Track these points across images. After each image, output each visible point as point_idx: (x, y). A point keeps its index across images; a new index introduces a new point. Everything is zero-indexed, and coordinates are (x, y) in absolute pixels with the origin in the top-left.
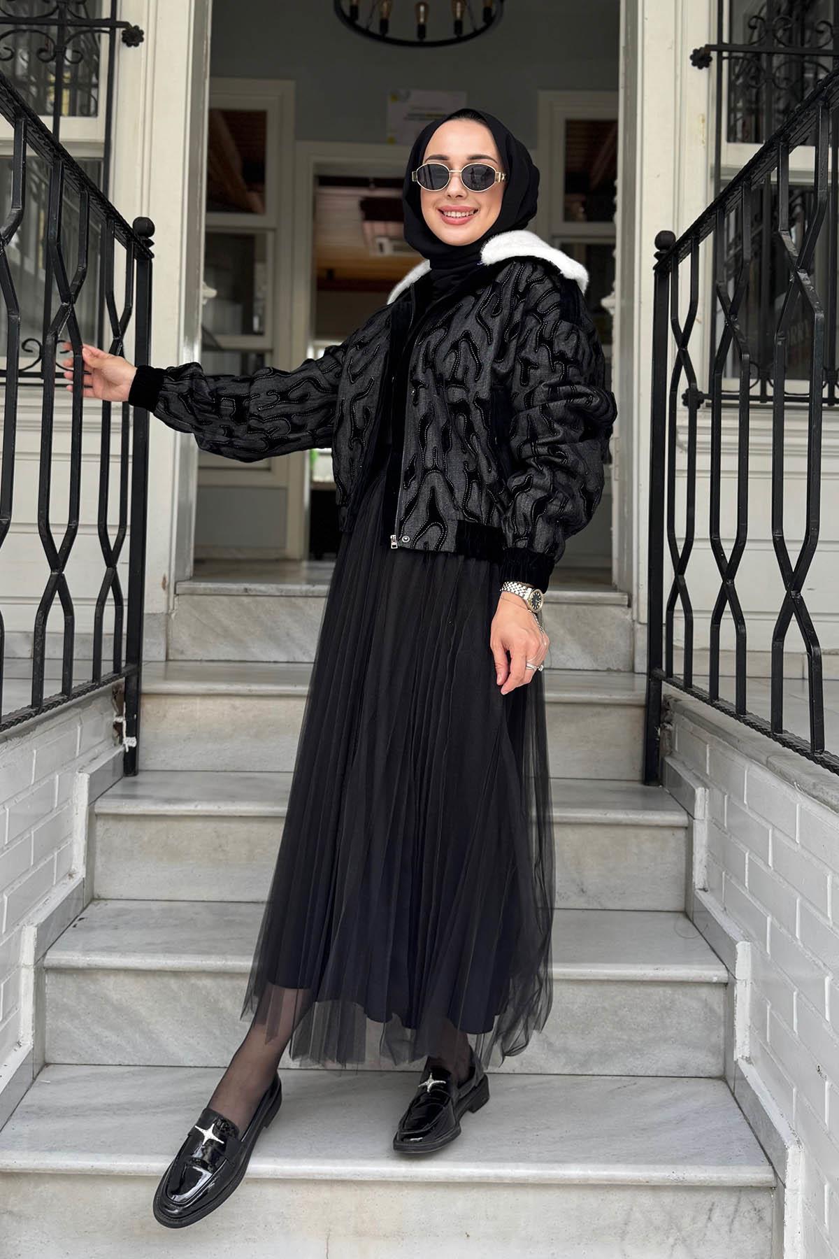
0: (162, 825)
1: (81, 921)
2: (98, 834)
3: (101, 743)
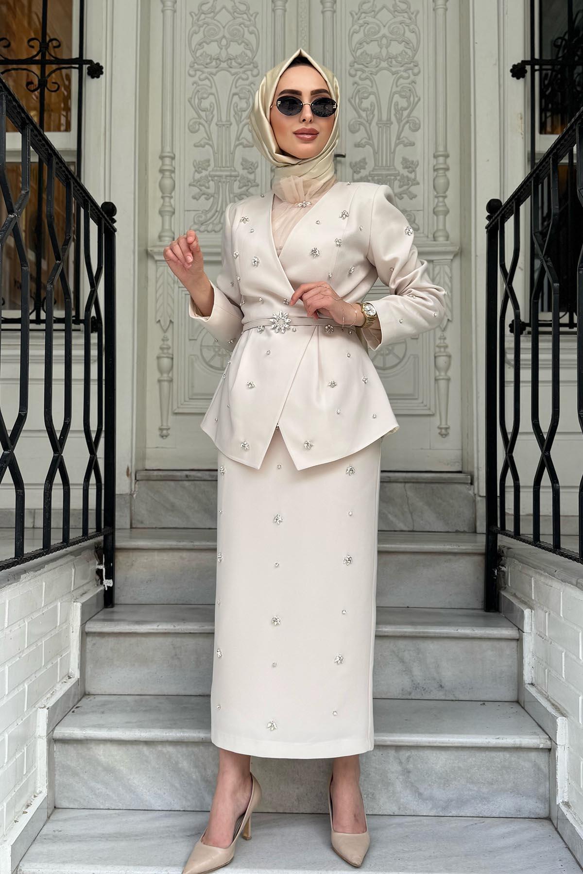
0: (133, 640)
1: (77, 709)
2: (87, 647)
3: (88, 583)
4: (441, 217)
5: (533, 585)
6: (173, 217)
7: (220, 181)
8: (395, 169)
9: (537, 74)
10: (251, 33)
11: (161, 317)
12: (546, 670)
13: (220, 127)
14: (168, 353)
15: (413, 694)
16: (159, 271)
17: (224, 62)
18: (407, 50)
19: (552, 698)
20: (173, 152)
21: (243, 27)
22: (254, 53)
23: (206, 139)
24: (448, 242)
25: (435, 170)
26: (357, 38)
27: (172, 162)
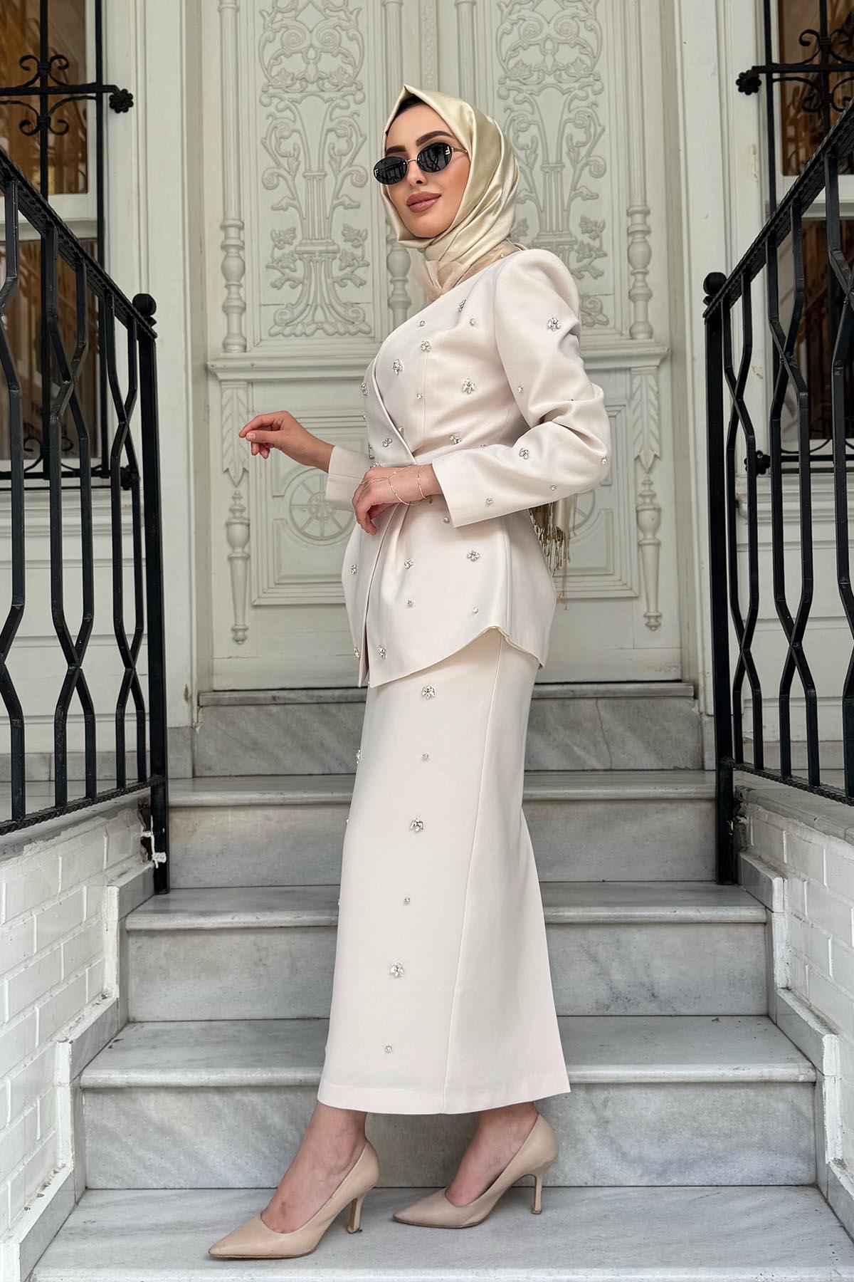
0: (198, 940)
1: (116, 1043)
2: (131, 952)
3: (129, 858)
4: (641, 304)
5: (785, 842)
6: (244, 314)
7: (311, 261)
8: (570, 234)
9: (776, 86)
10: (351, 39)
11: (230, 464)
12: (807, 967)
13: (310, 179)
14: (242, 517)
15: (612, 1008)
16: (224, 396)
17: (313, 83)
18: (584, 58)
19: (816, 1008)
20: (240, 220)
21: (340, 30)
22: (357, 68)
23: (289, 197)
24: (652, 340)
25: (629, 234)
26: (508, 41)
27: (239, 234)
